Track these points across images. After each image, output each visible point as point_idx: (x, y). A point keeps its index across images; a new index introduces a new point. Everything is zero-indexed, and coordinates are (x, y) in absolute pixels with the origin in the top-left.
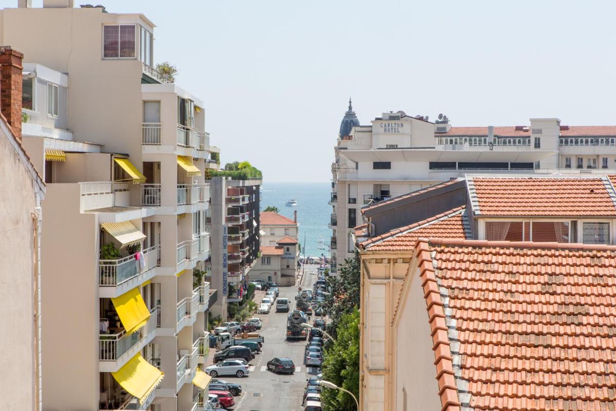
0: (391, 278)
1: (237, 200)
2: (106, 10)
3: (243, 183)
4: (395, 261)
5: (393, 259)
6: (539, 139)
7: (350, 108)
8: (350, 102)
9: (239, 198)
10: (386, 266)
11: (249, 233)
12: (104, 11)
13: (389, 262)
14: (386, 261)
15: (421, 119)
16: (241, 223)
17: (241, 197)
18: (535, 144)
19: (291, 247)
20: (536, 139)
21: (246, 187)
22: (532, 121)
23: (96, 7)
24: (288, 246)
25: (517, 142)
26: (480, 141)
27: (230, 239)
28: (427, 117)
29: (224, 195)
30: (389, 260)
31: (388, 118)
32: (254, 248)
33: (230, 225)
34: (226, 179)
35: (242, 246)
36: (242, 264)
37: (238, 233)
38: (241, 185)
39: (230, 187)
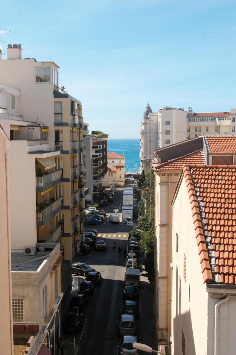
0: (169, 182)
1: (97, 147)
2: (36, 60)
3: (100, 139)
4: (171, 175)
5: (170, 174)
6: (234, 118)
7: (148, 105)
8: (148, 102)
9: (98, 146)
10: (167, 177)
11: (103, 162)
12: (35, 61)
13: (168, 175)
14: (167, 175)
15: (180, 109)
16: (99, 158)
17: (99, 146)
18: (233, 120)
19: (121, 168)
20: (233, 118)
21: (101, 141)
22: (231, 109)
23: (32, 59)
24: (120, 168)
25: (224, 119)
26: (203, 119)
27: (94, 165)
28: (183, 109)
29: (91, 145)
30: (168, 174)
31: (165, 109)
32: (105, 169)
33: (94, 158)
34: (92, 138)
35: (100, 168)
36: (100, 176)
37: (98, 162)
38: (99, 140)
39: (94, 141)
